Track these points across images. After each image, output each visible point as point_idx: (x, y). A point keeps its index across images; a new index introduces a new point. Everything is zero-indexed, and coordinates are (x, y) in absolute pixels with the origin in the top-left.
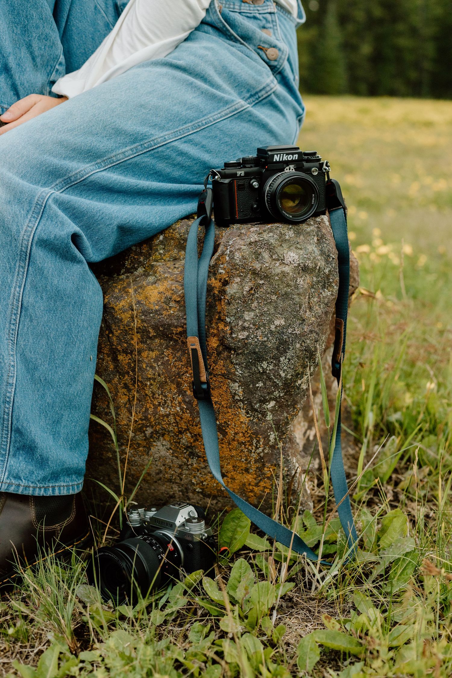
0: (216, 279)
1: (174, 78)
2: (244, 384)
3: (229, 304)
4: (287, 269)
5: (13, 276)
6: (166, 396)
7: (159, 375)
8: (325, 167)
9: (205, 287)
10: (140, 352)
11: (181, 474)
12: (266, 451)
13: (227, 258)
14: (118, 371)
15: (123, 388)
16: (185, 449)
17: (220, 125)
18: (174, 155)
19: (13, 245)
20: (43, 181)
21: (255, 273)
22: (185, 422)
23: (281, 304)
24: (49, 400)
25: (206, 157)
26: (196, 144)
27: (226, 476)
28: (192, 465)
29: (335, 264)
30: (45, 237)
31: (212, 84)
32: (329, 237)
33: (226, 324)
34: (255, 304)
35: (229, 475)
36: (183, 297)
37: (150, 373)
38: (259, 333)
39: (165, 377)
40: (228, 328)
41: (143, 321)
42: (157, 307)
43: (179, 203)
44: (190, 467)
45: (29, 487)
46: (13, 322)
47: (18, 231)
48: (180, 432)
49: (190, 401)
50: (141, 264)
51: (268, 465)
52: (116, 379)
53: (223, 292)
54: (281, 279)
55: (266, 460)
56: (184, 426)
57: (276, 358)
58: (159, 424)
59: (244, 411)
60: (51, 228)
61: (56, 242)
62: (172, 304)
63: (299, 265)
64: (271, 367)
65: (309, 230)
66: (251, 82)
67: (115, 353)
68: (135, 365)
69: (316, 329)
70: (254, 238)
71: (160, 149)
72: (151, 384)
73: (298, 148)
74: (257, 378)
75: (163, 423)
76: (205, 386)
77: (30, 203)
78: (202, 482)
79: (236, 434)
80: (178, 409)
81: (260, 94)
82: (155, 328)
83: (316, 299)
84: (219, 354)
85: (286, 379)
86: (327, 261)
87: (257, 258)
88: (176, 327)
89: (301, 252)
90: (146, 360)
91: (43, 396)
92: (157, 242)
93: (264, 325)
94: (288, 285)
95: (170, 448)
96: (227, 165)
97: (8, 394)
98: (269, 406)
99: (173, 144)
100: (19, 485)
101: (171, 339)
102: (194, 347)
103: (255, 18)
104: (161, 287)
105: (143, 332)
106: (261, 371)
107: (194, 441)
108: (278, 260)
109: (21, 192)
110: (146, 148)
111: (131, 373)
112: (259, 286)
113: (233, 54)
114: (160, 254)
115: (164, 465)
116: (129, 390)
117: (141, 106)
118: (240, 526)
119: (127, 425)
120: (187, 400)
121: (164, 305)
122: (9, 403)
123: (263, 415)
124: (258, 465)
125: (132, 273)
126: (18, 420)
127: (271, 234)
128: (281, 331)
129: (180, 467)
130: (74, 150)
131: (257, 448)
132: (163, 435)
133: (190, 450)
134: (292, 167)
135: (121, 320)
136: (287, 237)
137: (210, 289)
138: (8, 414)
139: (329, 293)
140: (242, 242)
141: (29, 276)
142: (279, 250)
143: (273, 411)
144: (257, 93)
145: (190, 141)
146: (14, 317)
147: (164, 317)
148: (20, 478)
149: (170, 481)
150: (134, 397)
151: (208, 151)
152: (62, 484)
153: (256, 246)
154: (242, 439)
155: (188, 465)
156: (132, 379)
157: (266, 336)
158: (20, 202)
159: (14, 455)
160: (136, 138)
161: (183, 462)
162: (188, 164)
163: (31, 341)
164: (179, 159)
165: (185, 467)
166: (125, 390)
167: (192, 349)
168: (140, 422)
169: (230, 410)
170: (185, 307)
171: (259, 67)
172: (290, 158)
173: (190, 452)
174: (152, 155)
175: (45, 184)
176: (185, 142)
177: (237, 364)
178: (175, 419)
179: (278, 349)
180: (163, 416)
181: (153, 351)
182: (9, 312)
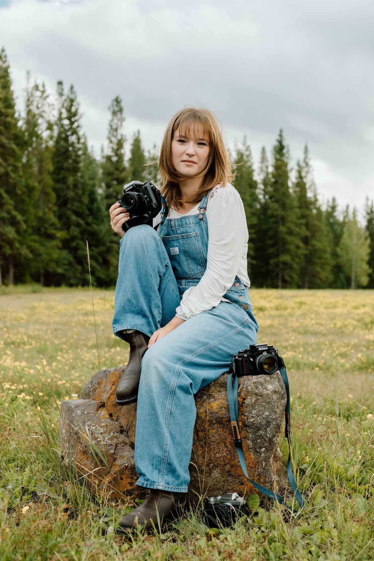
0: (240, 398)
1: (214, 319)
2: (253, 441)
3: (246, 407)
4: (269, 392)
5: (167, 401)
6: (219, 449)
7: (217, 440)
8: (277, 351)
9: (237, 401)
10: (208, 431)
11: (224, 485)
12: (261, 471)
13: (245, 389)
14: (199, 440)
15: (200, 447)
16: (227, 472)
17: (233, 337)
18: (218, 350)
19: (168, 388)
20: (175, 362)
21: (256, 394)
22: (228, 460)
23: (267, 406)
24: (179, 451)
25: (229, 351)
26: (225, 346)
27: (244, 484)
28: (229, 480)
29: (285, 390)
30: (181, 385)
31: (228, 320)
32: (281, 379)
33: (245, 416)
34: (257, 407)
35: (245, 484)
36: (228, 405)
37: (213, 439)
38: (259, 419)
39: (220, 440)
40: (246, 417)
41: (210, 417)
42: (217, 411)
43: (218, 369)
44: (228, 481)
45: (172, 488)
46: (167, 419)
47: (170, 383)
48: (225, 465)
49: (230, 450)
50: (205, 394)
51: (262, 477)
52: (198, 443)
53: (244, 403)
54: (267, 396)
55: (261, 475)
56: (227, 461)
57: (266, 429)
58: (216, 461)
59: (253, 453)
60: (183, 381)
61: (184, 386)
62: (223, 409)
63: (273, 390)
64: (264, 433)
65: (275, 376)
66: (241, 319)
67: (197, 432)
68: (206, 436)
69: (281, 416)
70: (255, 380)
71: (213, 348)
72: (213, 444)
73: (267, 345)
74: (258, 438)
75: (218, 461)
76: (240, 441)
77: (174, 372)
78: (233, 488)
79: (249, 463)
80: (225, 454)
81: (245, 324)
82: (216, 419)
83: (279, 404)
84: (242, 428)
85: (270, 438)
86: (282, 388)
87: (257, 388)
88: (225, 418)
89: (273, 385)
90: (211, 434)
91: (177, 450)
92: (211, 385)
93: (261, 415)
94: (270, 399)
95: (220, 473)
96: (239, 353)
97: (166, 449)
98: (263, 450)
99: (218, 346)
100: (169, 487)
101: (222, 424)
102: (234, 425)
103: (237, 292)
104: (217, 402)
105: (210, 421)
106: (259, 434)
107: (231, 468)
108: (265, 389)
109: (170, 367)
110: (208, 348)
111: (204, 440)
112: (258, 399)
113: (232, 308)
114: (213, 390)
115: (217, 481)
116: (203, 448)
117: (205, 331)
118: (255, 502)
119: (202, 463)
120: (229, 450)
121: (219, 409)
122: (167, 452)
123: (260, 454)
124: (258, 477)
125: (202, 398)
126: (170, 459)
127: (261, 379)
128: (267, 417)
129: (224, 482)
130: (185, 350)
131: (258, 469)
132: (217, 467)
133: (229, 473)
134: (265, 352)
135: (201, 417)
136: (267, 380)
137: (239, 402)
138: (166, 457)
139: (284, 402)
140: (250, 382)
141: (174, 400)
142: (265, 385)
143: (264, 452)
144: (243, 323)
145: (223, 344)
146: (167, 417)
147: (220, 415)
148: (169, 484)
149: (219, 489)
150: (205, 451)
151: (229, 348)
152: (184, 488)
153: (256, 384)
154: (252, 466)
155: (227, 480)
156: (204, 443)
157: (261, 420)
158: (169, 371)
159: (167, 475)
160: (205, 344)
161: (225, 479)
162: (223, 353)
163: (173, 427)
164: (220, 352)
165: (226, 482)
166: (201, 448)
167: (234, 426)
168: (208, 461)
169: (247, 453)
170: (229, 410)
171: (243, 313)
172: (265, 349)
173: (229, 474)
174: (210, 351)
175: (176, 364)
176: (221, 345)
177: (250, 432)
178: (223, 459)
179: (266, 425)
180: (218, 458)
181: (214, 429)
182: (165, 415)
